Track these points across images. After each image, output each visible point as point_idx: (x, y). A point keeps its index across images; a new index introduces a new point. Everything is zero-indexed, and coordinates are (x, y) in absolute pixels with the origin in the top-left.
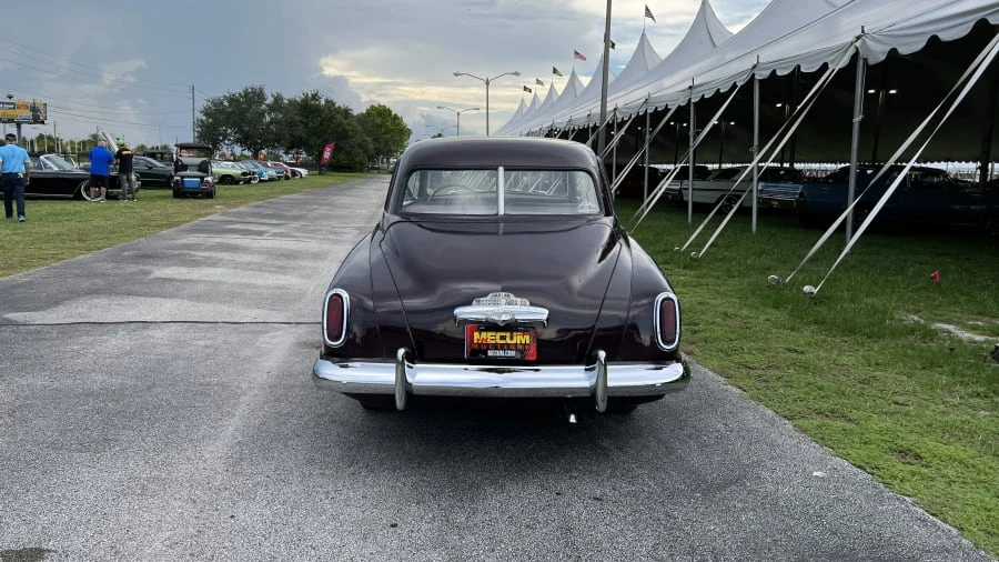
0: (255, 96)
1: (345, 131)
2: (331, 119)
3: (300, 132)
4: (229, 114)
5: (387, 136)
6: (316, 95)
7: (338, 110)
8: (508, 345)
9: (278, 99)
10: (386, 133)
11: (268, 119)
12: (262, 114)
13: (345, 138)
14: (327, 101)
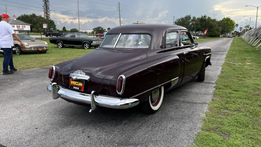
0: (188, 18)
1: (212, 26)
2: (208, 22)
3: (199, 27)
4: (181, 23)
5: (228, 27)
6: (205, 16)
7: (211, 20)
8: (78, 86)
9: (194, 18)
10: (228, 26)
11: (191, 24)
12: (189, 22)
13: (212, 28)
14: (208, 18)
